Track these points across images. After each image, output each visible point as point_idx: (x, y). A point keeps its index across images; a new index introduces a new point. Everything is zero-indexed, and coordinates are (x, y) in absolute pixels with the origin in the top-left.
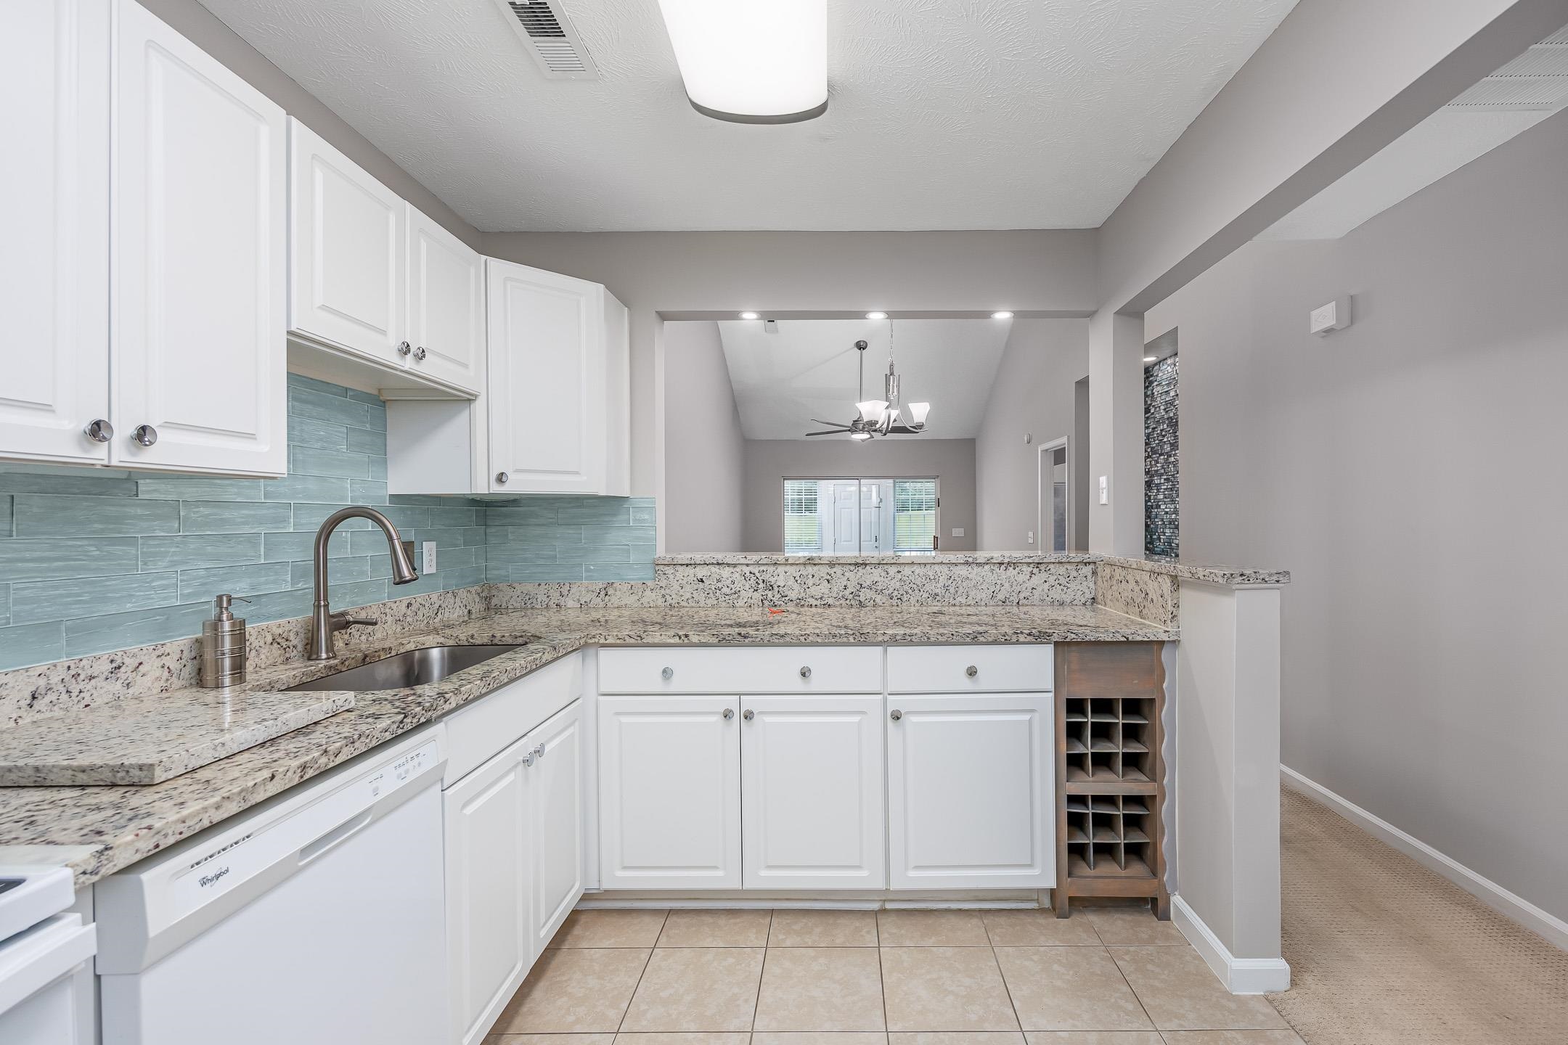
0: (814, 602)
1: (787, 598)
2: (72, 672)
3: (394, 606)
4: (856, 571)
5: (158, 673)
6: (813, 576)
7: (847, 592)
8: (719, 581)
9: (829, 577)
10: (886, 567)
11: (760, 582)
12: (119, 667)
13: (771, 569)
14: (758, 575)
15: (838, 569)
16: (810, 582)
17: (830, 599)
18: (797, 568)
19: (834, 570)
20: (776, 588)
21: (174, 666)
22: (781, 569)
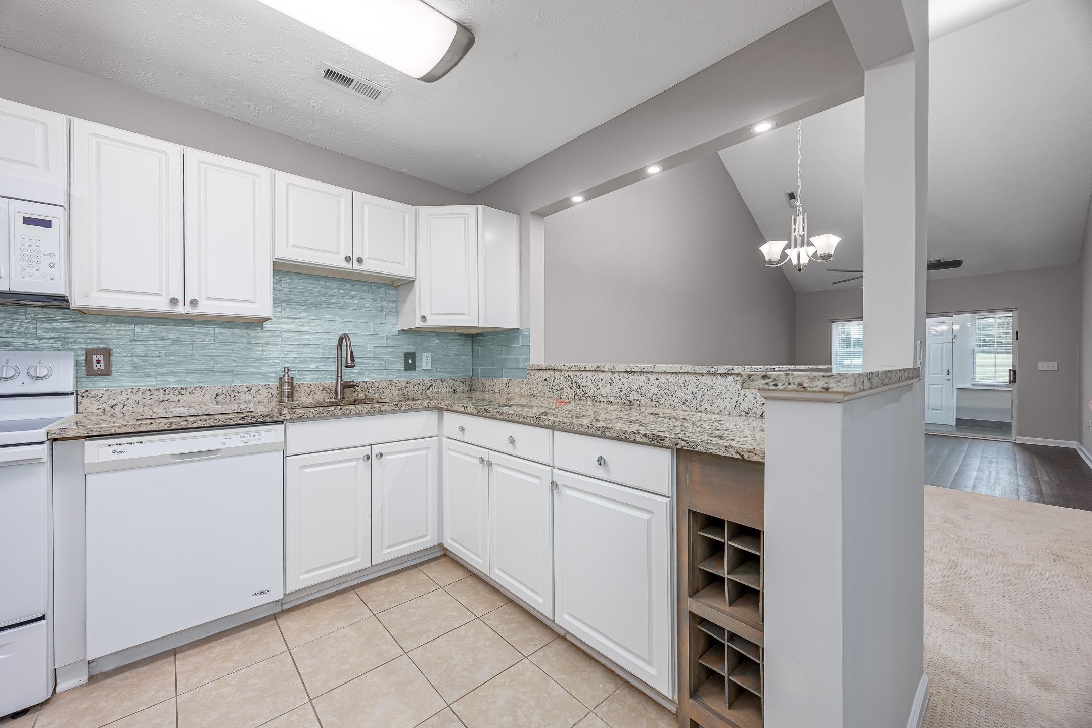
0: (603, 400)
1: (587, 395)
2: (231, 389)
3: (398, 383)
4: (627, 377)
5: (267, 394)
6: (602, 380)
7: (622, 393)
8: (554, 381)
9: (611, 381)
10: (648, 375)
11: (574, 382)
12: (250, 390)
13: (579, 373)
14: (572, 377)
15: (616, 375)
16: (600, 384)
17: (612, 398)
18: (593, 373)
19: (615, 375)
20: (581, 387)
21: (275, 393)
22: (584, 374)
